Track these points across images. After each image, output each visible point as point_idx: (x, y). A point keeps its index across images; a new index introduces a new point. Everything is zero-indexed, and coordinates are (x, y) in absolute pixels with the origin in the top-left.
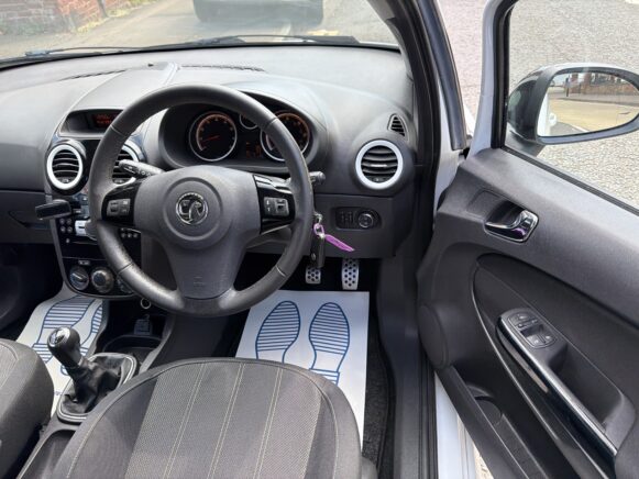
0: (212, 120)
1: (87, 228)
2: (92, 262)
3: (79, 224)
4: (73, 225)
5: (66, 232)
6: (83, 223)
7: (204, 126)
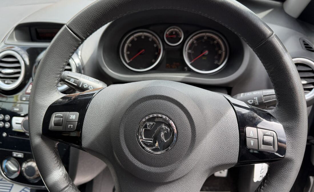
0: (139, 37)
1: (24, 124)
2: (25, 155)
3: (15, 120)
4: (10, 121)
5: (4, 127)
6: (20, 120)
7: (132, 42)
